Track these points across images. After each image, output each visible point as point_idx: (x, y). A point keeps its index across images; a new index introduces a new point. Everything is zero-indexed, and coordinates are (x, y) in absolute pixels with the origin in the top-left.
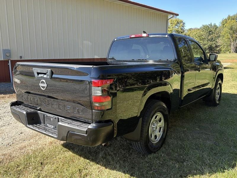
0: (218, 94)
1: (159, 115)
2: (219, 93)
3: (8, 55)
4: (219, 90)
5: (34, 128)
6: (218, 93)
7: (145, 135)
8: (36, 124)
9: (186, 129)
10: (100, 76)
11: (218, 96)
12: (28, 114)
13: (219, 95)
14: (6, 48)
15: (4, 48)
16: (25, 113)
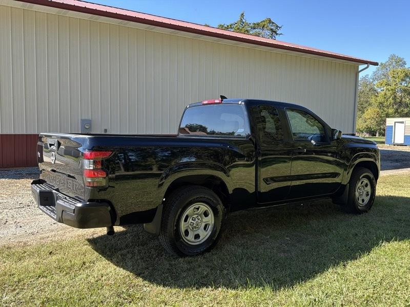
0: (367, 195)
1: (204, 207)
2: (370, 193)
3: (87, 127)
4: (369, 189)
5: (45, 209)
6: (368, 192)
7: (171, 229)
8: (49, 206)
9: (269, 237)
10: (93, 147)
11: (367, 199)
12: (41, 193)
13: (369, 197)
14: (86, 118)
15: (83, 118)
16: (38, 191)
